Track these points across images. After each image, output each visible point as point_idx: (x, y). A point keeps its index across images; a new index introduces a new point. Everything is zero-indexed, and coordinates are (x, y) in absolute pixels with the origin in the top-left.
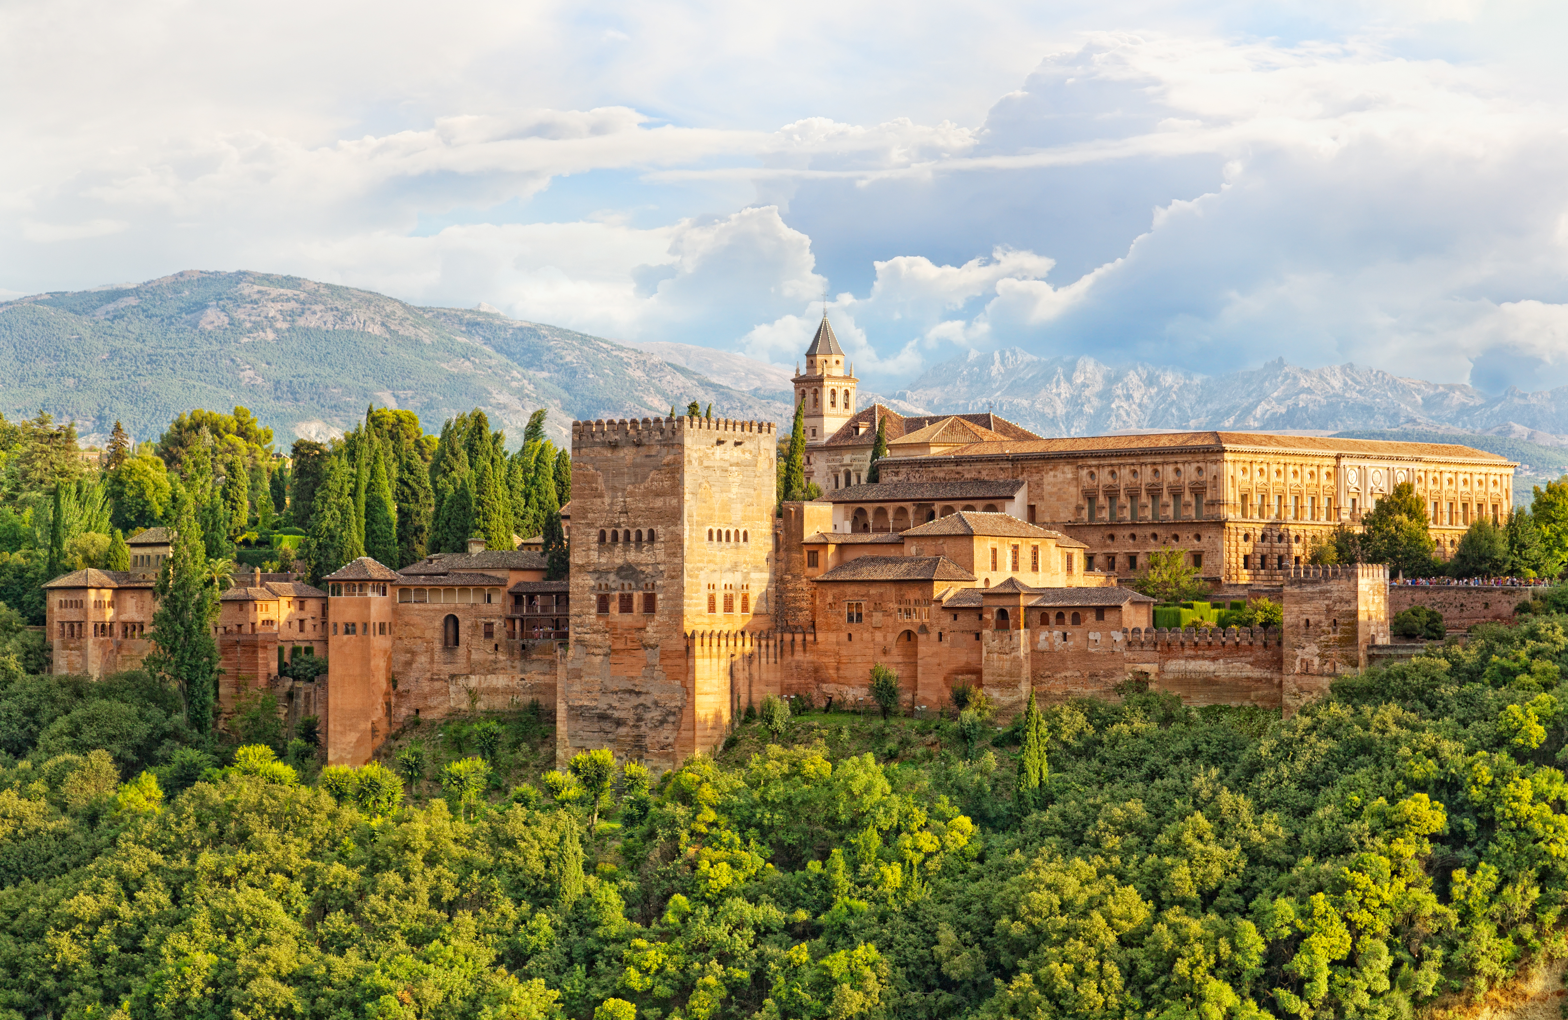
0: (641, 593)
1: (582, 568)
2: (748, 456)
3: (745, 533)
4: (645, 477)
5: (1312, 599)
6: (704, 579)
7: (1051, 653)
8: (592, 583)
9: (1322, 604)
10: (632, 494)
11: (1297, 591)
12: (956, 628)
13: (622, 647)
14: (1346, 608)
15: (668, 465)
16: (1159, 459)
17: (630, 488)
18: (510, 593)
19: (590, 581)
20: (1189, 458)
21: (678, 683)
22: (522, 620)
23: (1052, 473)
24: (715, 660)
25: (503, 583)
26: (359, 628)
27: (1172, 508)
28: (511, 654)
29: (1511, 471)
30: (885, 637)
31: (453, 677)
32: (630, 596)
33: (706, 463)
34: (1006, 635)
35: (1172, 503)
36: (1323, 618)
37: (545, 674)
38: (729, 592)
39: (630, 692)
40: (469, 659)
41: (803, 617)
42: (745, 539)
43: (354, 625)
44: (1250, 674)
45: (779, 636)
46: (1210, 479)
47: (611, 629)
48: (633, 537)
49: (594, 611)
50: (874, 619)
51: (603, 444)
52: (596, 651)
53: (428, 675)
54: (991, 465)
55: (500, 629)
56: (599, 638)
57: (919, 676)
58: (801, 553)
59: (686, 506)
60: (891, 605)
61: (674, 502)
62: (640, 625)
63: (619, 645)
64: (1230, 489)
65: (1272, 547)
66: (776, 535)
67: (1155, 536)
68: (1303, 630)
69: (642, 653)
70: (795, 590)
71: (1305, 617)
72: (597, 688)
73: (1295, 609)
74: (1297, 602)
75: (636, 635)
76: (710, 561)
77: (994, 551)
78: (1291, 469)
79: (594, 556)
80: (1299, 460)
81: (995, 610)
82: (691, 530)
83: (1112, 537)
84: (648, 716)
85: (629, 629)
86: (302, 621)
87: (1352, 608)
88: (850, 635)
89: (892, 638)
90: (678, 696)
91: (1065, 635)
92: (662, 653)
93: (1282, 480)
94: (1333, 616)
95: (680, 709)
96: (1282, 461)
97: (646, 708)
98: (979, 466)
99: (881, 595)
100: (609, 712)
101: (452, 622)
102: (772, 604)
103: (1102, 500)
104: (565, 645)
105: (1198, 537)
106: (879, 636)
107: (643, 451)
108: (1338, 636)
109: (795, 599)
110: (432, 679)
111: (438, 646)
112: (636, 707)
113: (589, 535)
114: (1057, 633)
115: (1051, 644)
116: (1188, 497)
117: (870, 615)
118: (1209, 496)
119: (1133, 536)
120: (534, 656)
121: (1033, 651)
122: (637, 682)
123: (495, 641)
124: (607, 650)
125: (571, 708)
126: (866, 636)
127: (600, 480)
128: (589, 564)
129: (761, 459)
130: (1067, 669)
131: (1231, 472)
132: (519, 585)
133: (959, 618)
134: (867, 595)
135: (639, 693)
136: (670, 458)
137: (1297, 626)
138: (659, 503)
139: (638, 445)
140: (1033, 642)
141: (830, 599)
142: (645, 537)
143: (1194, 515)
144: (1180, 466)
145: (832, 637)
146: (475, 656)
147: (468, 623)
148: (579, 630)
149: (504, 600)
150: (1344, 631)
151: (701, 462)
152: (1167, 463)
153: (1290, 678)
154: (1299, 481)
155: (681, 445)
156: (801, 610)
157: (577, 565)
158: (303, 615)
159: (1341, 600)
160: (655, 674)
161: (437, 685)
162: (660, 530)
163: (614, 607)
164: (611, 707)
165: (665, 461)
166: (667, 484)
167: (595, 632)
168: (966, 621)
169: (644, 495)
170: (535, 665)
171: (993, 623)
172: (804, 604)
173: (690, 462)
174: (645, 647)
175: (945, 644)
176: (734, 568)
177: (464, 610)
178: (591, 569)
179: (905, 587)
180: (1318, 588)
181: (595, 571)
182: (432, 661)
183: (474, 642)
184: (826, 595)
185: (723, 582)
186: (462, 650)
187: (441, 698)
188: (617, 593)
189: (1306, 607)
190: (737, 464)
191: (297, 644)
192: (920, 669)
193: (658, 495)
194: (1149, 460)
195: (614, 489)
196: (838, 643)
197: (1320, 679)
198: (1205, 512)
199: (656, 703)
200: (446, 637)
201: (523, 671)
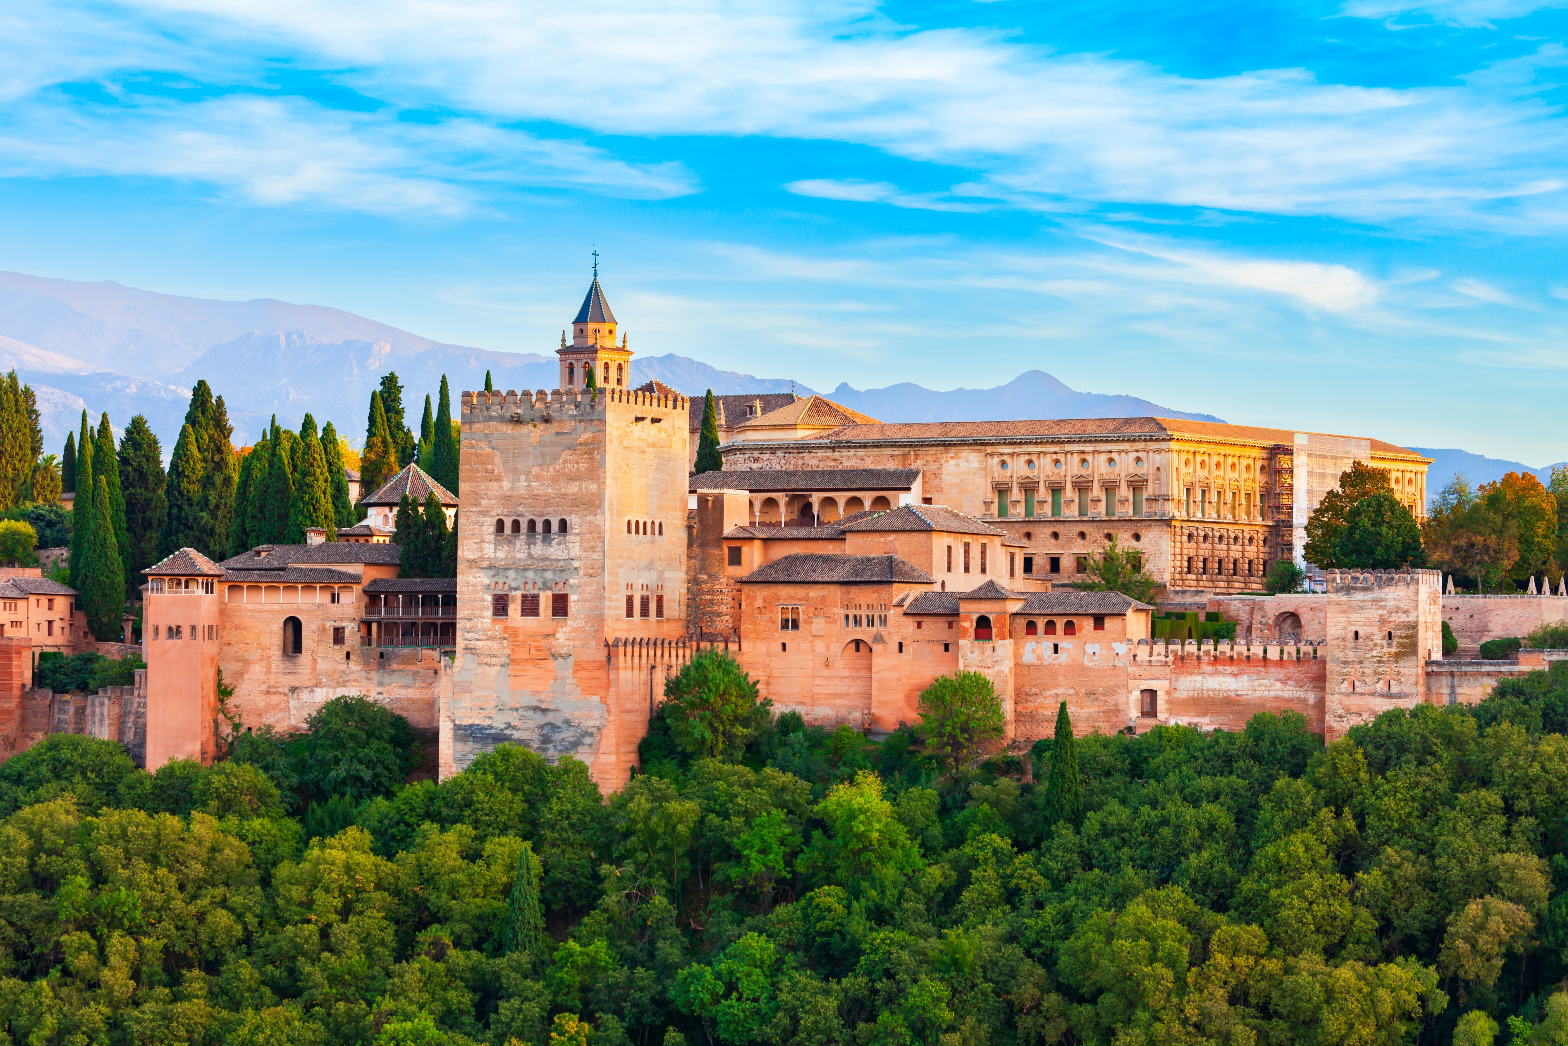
0: (549, 593)
1: (472, 563)
2: (663, 435)
3: (660, 525)
4: (555, 458)
5: (1362, 608)
6: (623, 577)
7: (1037, 667)
8: (487, 581)
9: (1374, 614)
10: (538, 477)
11: (1344, 598)
12: (920, 637)
13: (525, 656)
14: (1403, 618)
15: (585, 444)
16: (1088, 447)
17: (535, 470)
18: (365, 592)
19: (484, 579)
20: (1126, 446)
21: (596, 698)
22: (379, 624)
23: (953, 462)
24: (636, 672)
25: (356, 579)
26: (186, 631)
27: (1103, 503)
28: (366, 663)
29: (1425, 468)
30: (828, 648)
31: (294, 689)
32: (536, 598)
33: (625, 444)
34: (988, 645)
35: (1104, 498)
36: (1375, 630)
37: (407, 687)
38: (645, 593)
39: (535, 709)
40: (314, 668)
41: (723, 624)
42: (660, 533)
43: (178, 627)
44: (1280, 694)
45: (694, 644)
46: (1152, 470)
47: (512, 634)
48: (539, 528)
49: (489, 613)
50: (814, 626)
51: (502, 419)
52: (494, 661)
53: (264, 687)
54: (876, 451)
55: (352, 634)
56: (495, 645)
57: (874, 692)
58: (722, 549)
59: (608, 492)
60: (835, 610)
61: (593, 487)
62: (549, 630)
63: (522, 654)
64: (1175, 483)
65: (1213, 550)
66: (690, 528)
67: (1082, 535)
68: (1351, 643)
69: (551, 664)
70: (711, 592)
71: (1354, 629)
72: (492, 704)
73: (1342, 619)
74: (1344, 612)
75: (543, 643)
76: (629, 557)
77: (949, 548)
78: (1230, 461)
79: (489, 550)
80: (1238, 451)
81: (975, 617)
82: (612, 520)
83: (1028, 535)
84: (557, 737)
85: (534, 636)
86: (50, 623)
87: (1412, 618)
88: (784, 645)
89: (836, 648)
90: (596, 714)
91: (1056, 647)
92: (576, 664)
93: (1221, 473)
94: (1387, 628)
95: (599, 729)
96: (1223, 452)
97: (553, 727)
98: (861, 452)
99: (823, 599)
100: (508, 732)
101: (294, 626)
102: (684, 608)
103: (1016, 494)
104: (451, 654)
105: (1137, 537)
106: (820, 646)
107: (553, 428)
108: (1394, 650)
109: (711, 602)
110: (268, 692)
111: (276, 652)
112: (542, 727)
113: (482, 524)
114: (1047, 644)
115: (1039, 657)
116: (1124, 491)
117: (809, 622)
118: (1150, 491)
119: (1056, 535)
120: (394, 666)
121: (1017, 665)
122: (543, 697)
123: (346, 648)
124: (505, 660)
125: (457, 728)
126: (805, 646)
127: (498, 460)
128: (482, 559)
129: (675, 439)
130: (1058, 686)
131: (1176, 465)
132: (374, 582)
133: (924, 626)
134: (806, 598)
135: (545, 711)
136: (587, 436)
137: (1344, 640)
138: (573, 488)
139: (547, 420)
140: (1017, 655)
141: (759, 603)
142: (555, 527)
143: (1131, 512)
144: (1114, 456)
145: (762, 647)
146: (321, 666)
147: (314, 627)
148: (469, 636)
149: (358, 599)
150: (1401, 645)
151: (621, 443)
152: (1100, 452)
153: (1336, 697)
154: (1236, 475)
155: (603, 421)
156: (719, 615)
157: (468, 561)
158: (51, 616)
159: (1398, 610)
160: (567, 688)
161: (274, 699)
162: (573, 520)
163: (515, 609)
164: (509, 726)
165: (581, 440)
166: (583, 466)
167: (489, 639)
168: (934, 629)
169: (555, 479)
170: (396, 677)
171: (972, 631)
172: (723, 608)
173: (611, 440)
174: (554, 656)
175: (905, 655)
176: (650, 567)
177: (308, 612)
178: (485, 564)
179: (854, 590)
180: (1369, 595)
181: (490, 567)
182: (269, 671)
183: (321, 649)
184: (754, 598)
185: (641, 582)
186: (305, 657)
187: (280, 715)
188: (518, 594)
189: (1354, 616)
190: (654, 445)
191: (46, 650)
192: (875, 685)
193: (571, 479)
194: (1076, 447)
195: (515, 471)
196: (769, 654)
197: (1371, 699)
198: (1145, 508)
199: (568, 722)
200: (285, 644)
201: (381, 684)
